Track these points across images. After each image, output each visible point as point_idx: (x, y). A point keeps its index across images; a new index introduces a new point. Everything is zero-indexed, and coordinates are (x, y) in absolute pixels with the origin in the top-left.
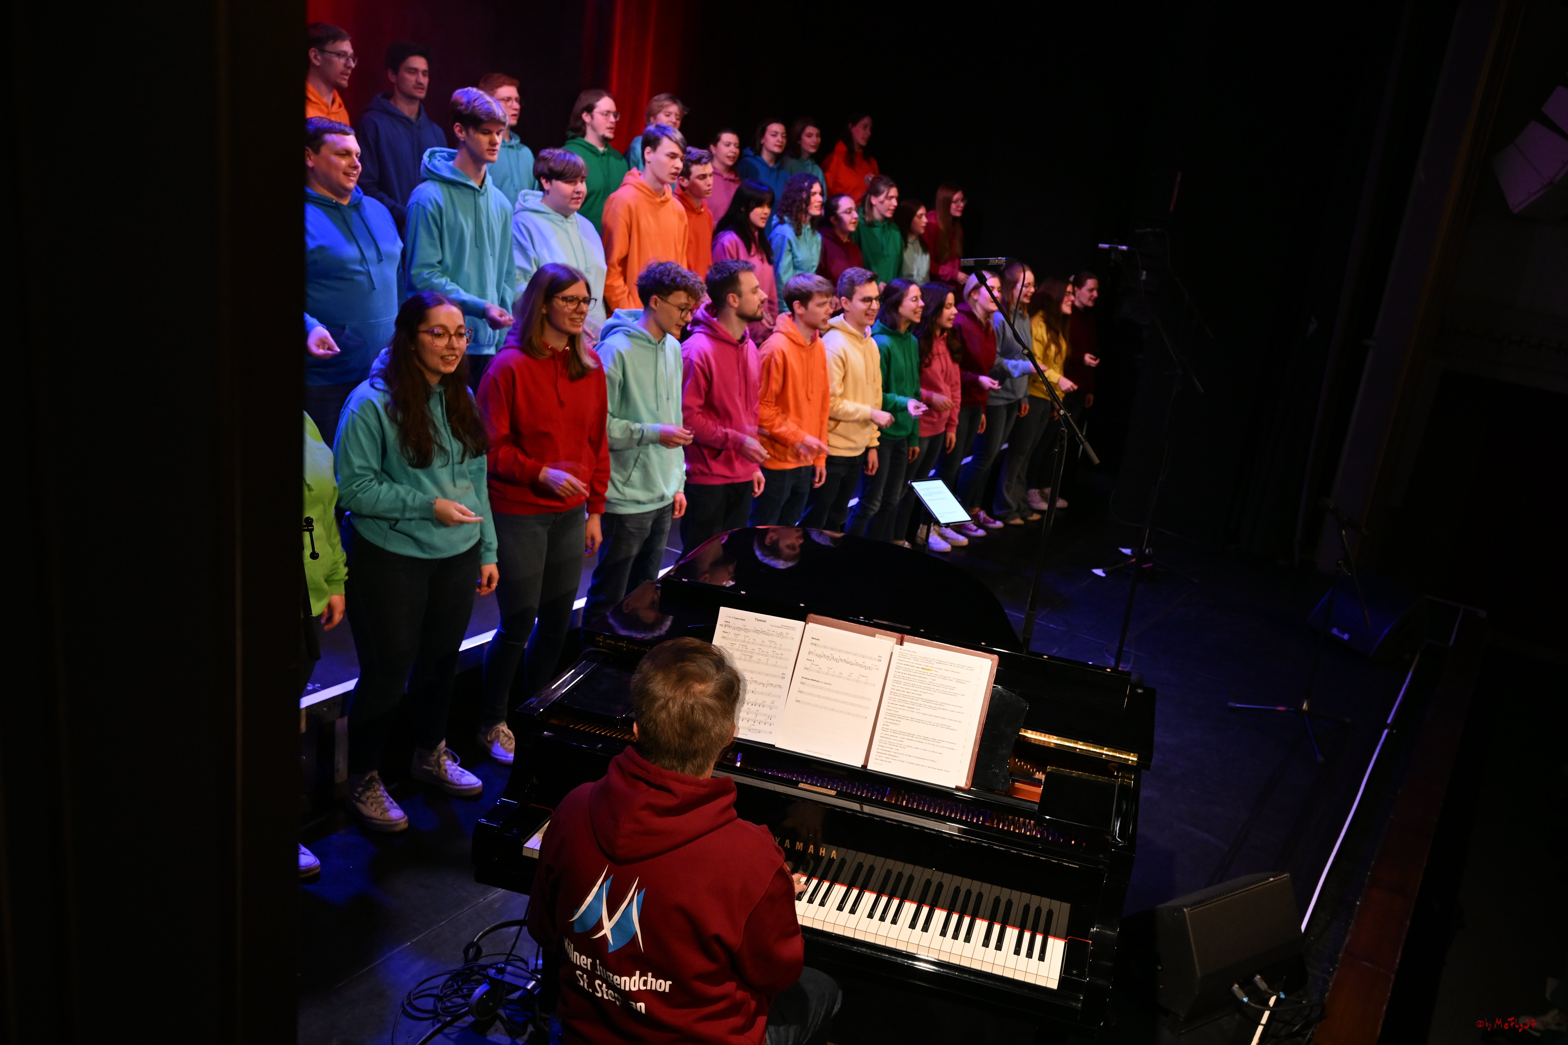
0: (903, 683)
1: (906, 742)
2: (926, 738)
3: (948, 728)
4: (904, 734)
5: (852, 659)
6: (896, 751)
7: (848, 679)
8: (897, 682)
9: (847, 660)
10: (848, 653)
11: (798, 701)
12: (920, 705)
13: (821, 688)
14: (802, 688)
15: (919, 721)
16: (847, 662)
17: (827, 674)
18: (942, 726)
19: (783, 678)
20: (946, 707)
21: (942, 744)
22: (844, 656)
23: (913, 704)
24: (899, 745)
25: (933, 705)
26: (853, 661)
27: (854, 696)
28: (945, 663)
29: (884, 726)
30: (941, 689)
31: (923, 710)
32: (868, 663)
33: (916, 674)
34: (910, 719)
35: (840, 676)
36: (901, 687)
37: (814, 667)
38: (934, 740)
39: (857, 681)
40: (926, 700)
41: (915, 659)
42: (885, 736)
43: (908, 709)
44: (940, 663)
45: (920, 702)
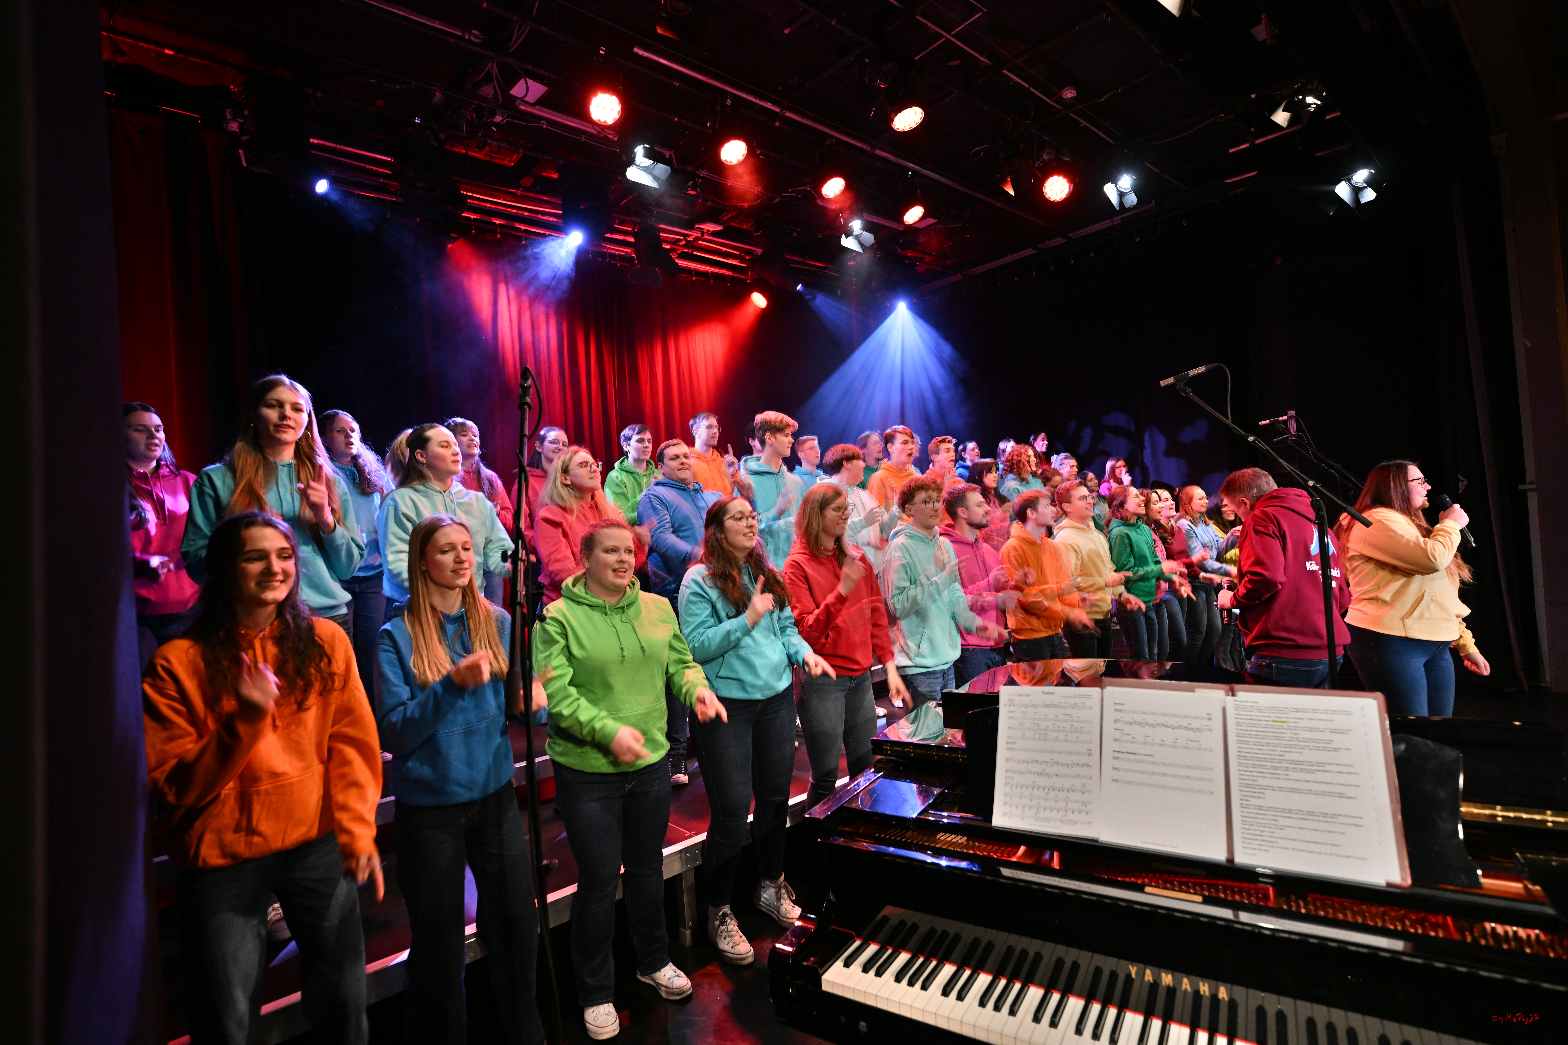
0: (1252, 743)
1: (1282, 822)
2: (1311, 813)
3: (1341, 796)
4: (1276, 809)
5: (1172, 721)
6: (1272, 835)
7: (1174, 747)
8: (1243, 742)
9: (1166, 724)
10: (1164, 715)
11: (1115, 780)
12: (1287, 769)
13: (1141, 762)
14: (1117, 764)
15: (1293, 790)
16: (1167, 727)
17: (1144, 743)
18: (1331, 794)
19: (1090, 755)
20: (1327, 768)
21: (1340, 819)
22: (1161, 720)
23: (1276, 768)
24: (1274, 826)
25: (1307, 767)
26: (1176, 725)
27: (1188, 767)
28: (1305, 711)
29: (1242, 802)
30: (1310, 744)
31: (1293, 775)
32: (1195, 724)
33: (1267, 730)
34: (1277, 789)
35: (1162, 744)
36: (1251, 749)
37: (1125, 737)
38: (1325, 815)
39: (1186, 748)
40: (1292, 762)
41: (1260, 711)
42: (1248, 815)
43: (1270, 776)
44: (1297, 712)
45: (1285, 765)
